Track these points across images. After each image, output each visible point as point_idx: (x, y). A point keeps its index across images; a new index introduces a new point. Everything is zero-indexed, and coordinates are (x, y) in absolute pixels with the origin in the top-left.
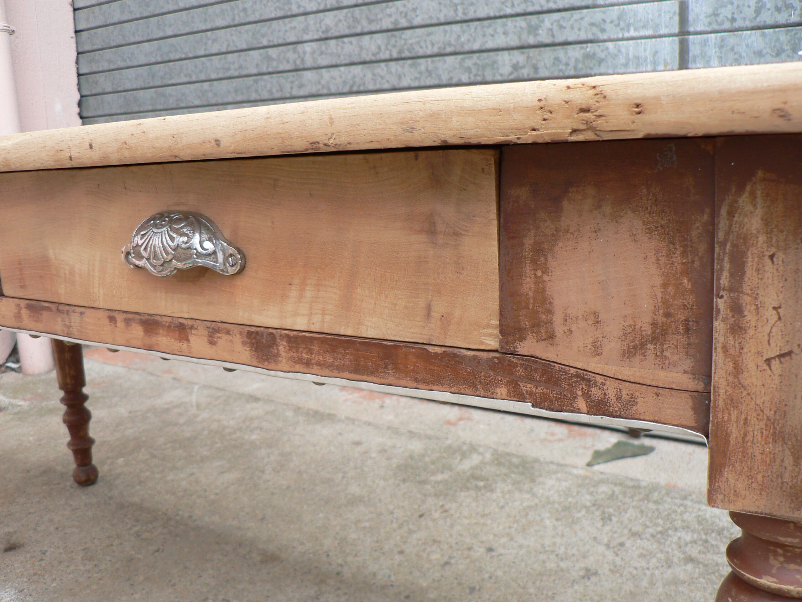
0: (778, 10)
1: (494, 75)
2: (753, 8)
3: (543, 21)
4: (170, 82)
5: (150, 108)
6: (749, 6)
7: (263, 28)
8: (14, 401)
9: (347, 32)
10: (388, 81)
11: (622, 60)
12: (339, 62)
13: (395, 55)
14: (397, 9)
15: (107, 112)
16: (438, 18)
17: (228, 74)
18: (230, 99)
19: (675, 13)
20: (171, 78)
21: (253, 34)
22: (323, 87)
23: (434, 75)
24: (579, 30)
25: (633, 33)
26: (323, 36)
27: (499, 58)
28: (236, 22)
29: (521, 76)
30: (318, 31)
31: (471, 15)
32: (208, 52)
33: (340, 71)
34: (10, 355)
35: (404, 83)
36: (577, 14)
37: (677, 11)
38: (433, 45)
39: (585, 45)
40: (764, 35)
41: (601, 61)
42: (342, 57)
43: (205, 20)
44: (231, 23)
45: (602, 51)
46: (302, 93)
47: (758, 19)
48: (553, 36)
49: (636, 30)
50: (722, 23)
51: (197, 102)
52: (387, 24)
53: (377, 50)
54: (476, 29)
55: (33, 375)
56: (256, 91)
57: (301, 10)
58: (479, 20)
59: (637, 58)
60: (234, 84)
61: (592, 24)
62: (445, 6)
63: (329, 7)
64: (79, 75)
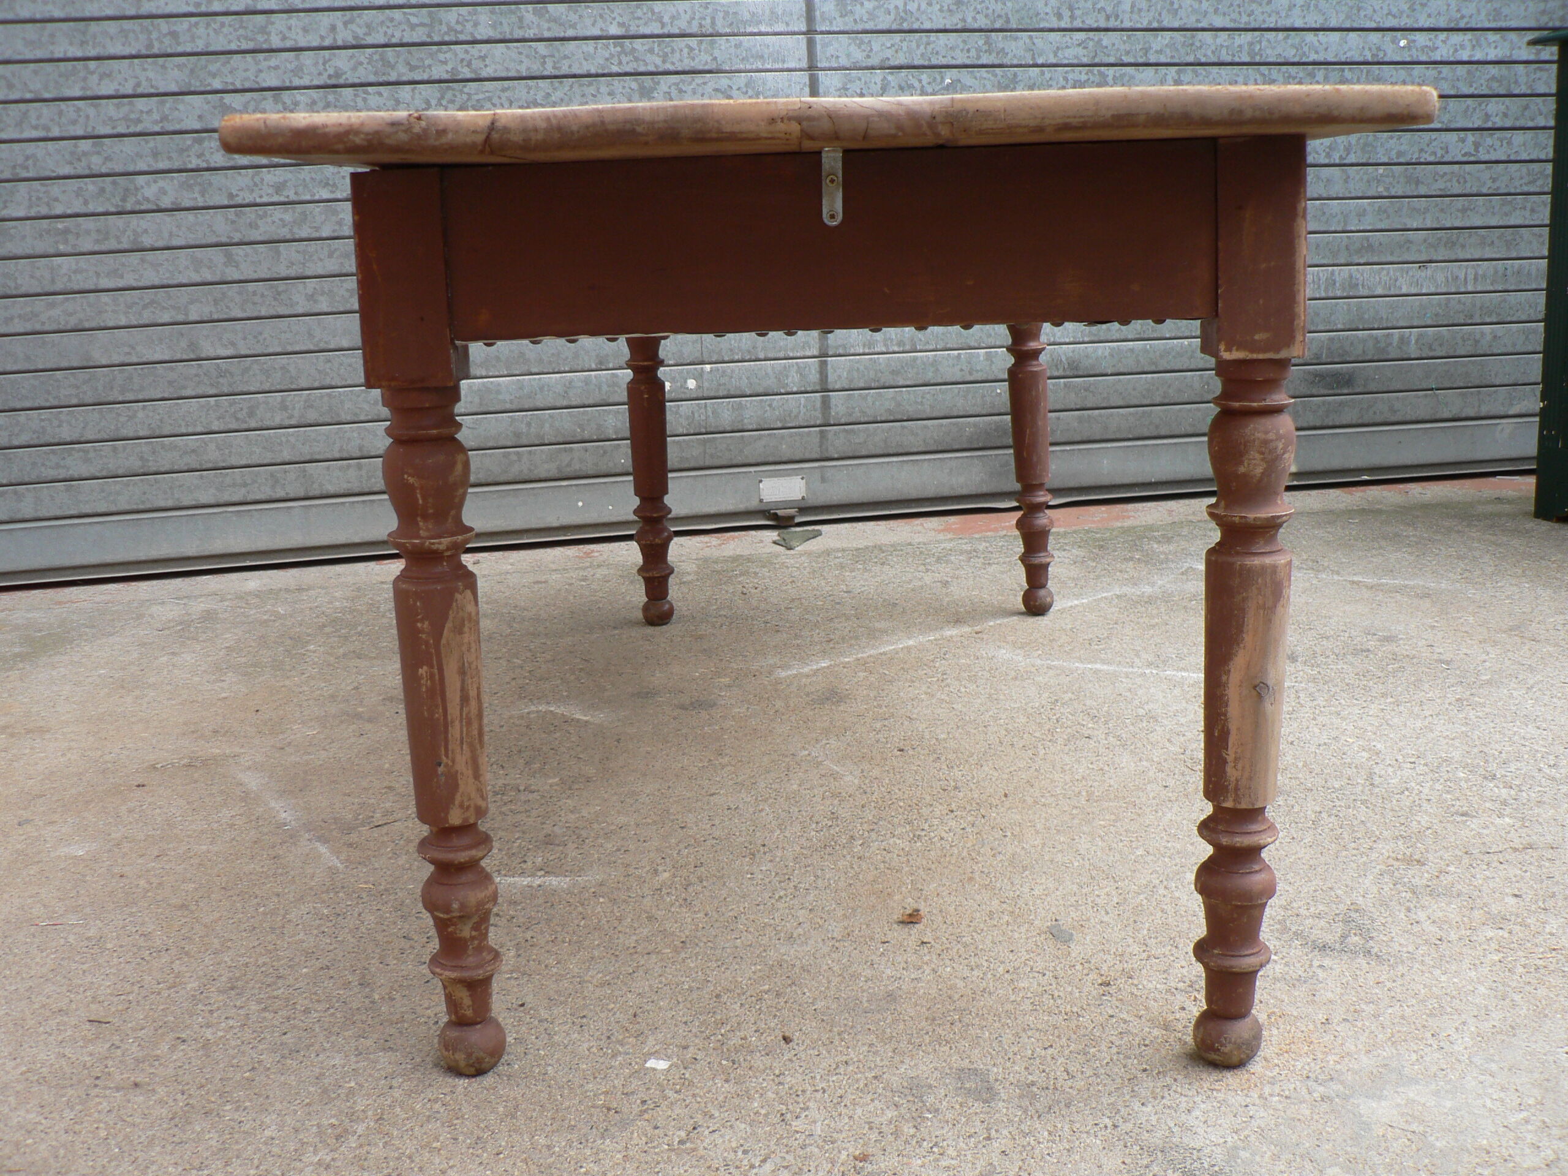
3: (658, 83)
7: (215, 64)
9: (372, 78)
14: (456, 55)
16: (518, 71)
17: (139, 129)
18: (142, 166)
21: (192, 71)
26: (329, 82)
28: (155, 51)
30: (320, 74)
31: (565, 70)
32: (89, 93)
36: (699, 79)
43: (83, 43)
44: (144, 52)
52: (438, 72)
54: (571, 87)
57: (289, 44)
58: (574, 76)
60: (151, 144)
62: (527, 56)
63: (340, 43)
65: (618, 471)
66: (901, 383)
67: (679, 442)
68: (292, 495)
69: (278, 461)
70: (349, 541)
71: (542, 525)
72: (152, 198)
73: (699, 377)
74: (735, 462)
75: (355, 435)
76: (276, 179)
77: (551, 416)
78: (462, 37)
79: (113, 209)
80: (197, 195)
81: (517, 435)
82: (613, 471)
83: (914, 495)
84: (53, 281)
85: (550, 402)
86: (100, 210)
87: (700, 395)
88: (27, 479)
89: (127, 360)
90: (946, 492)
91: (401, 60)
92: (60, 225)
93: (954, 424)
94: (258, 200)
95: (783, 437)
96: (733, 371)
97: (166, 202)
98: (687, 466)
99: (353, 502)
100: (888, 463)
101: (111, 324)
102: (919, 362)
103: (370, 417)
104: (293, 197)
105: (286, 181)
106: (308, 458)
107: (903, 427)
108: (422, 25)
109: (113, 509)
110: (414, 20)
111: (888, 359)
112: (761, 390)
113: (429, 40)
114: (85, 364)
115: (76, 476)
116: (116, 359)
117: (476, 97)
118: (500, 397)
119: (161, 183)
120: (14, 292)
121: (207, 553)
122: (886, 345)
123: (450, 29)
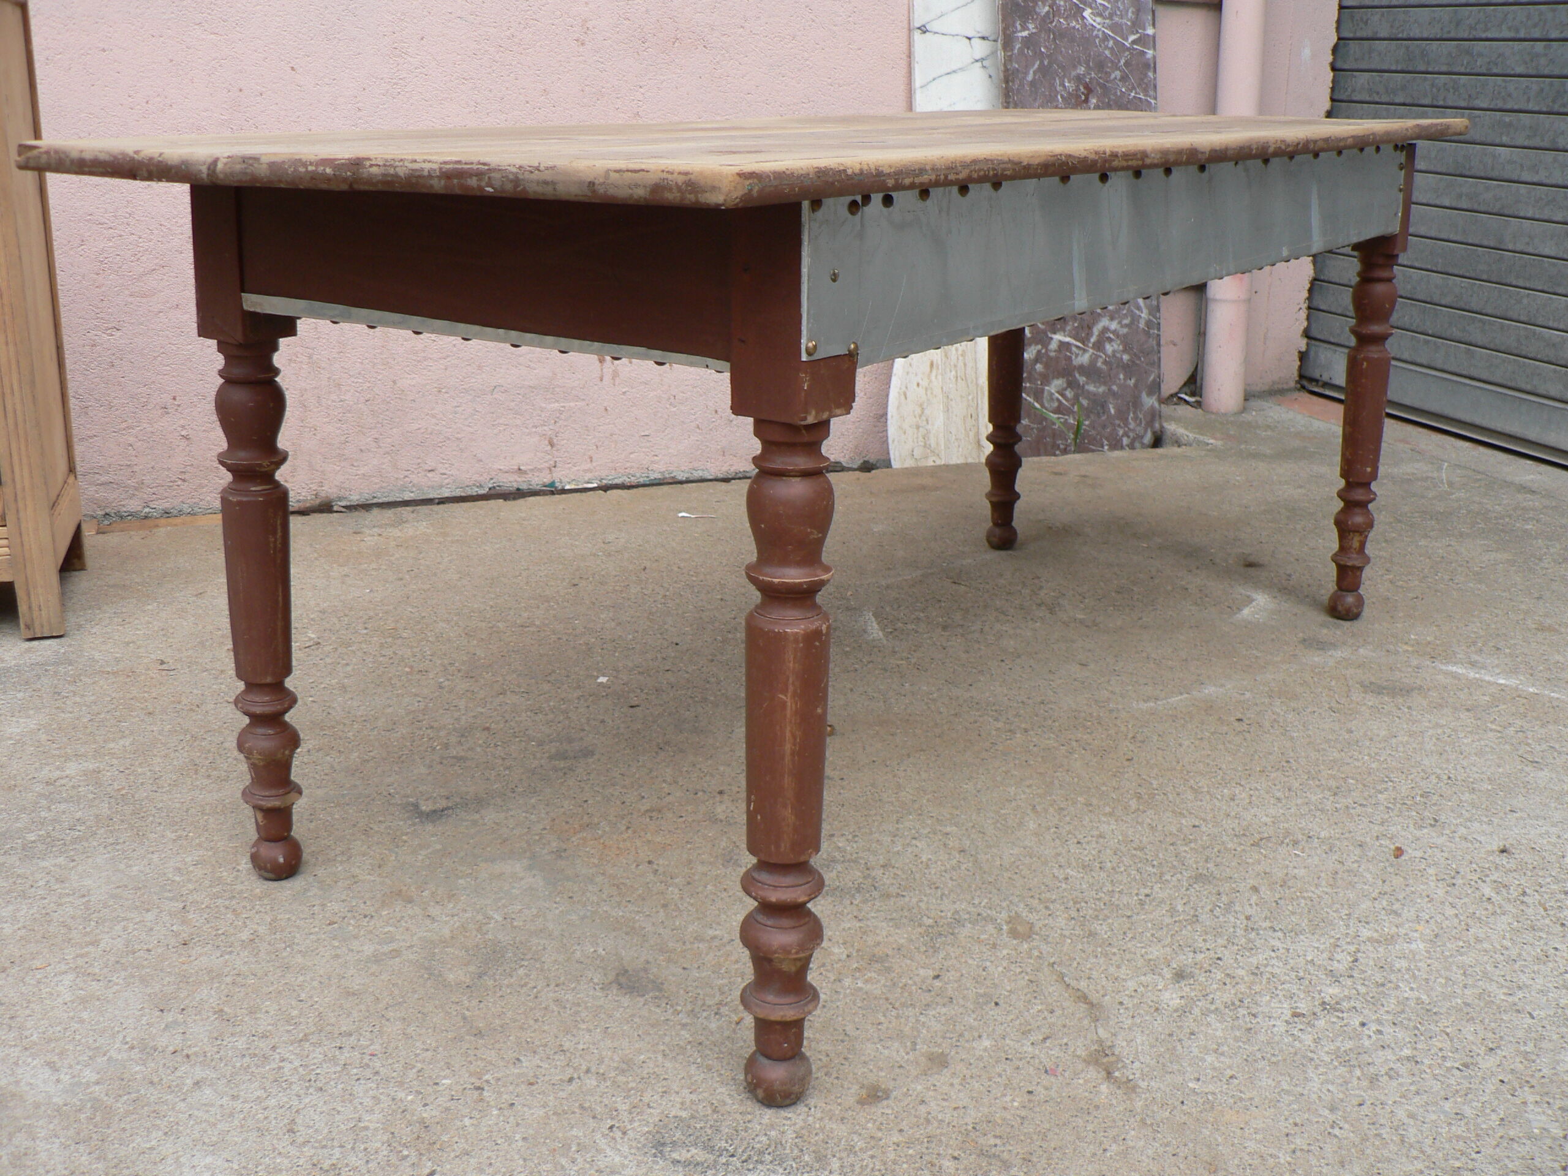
4: (1484, 36)
5: (1444, 68)
8: (1201, 438)
20: (1486, 30)
34: (1185, 384)
51: (1520, 70)
55: (1217, 414)
64: (1340, 7)
79: (1545, 109)
84: (1493, 169)
86: (1537, 108)
88: (1444, 335)
89: (1526, 250)
92: (1508, 118)
101: (1522, 214)
109: (1491, 379)
114: (1498, 246)
115: (1474, 342)
116: (1519, 247)
120: (1467, 173)
121: (1542, 442)
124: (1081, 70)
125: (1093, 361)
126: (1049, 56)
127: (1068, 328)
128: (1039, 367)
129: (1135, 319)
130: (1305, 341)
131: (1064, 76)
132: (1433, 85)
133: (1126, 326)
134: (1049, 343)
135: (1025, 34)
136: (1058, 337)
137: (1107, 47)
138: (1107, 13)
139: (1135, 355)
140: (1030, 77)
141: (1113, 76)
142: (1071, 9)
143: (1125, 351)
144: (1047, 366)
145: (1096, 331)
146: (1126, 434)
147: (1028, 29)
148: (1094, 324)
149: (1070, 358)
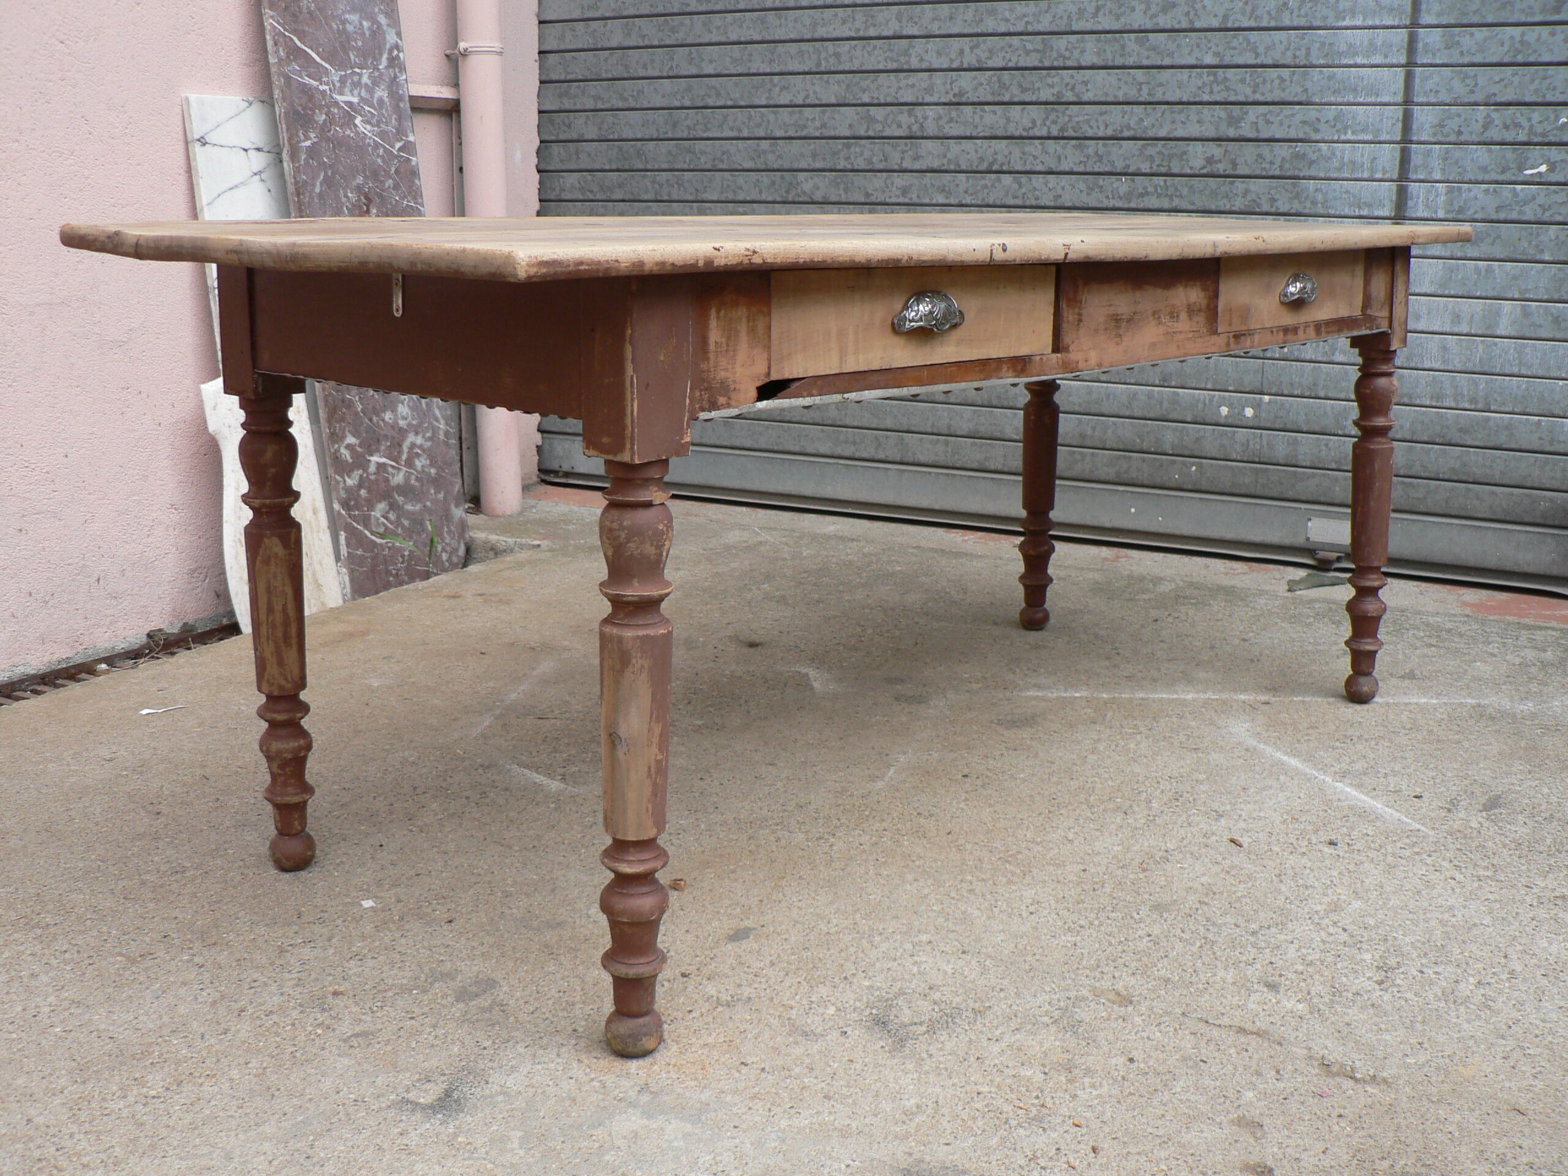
0: (1506, 127)
1: (1183, 168)
2: (1481, 123)
3: (1246, 113)
4: (705, 135)
5: (665, 166)
6: (1477, 121)
7: (867, 81)
8: (524, 541)
9: (990, 98)
10: (1043, 163)
11: (1335, 163)
12: (974, 134)
13: (1055, 133)
14: (1062, 79)
15: (583, 167)
16: (1115, 96)
17: (804, 133)
18: (803, 165)
19: (1398, 120)
20: (707, 130)
21: (848, 86)
22: (950, 161)
23: (1105, 161)
24: (1289, 127)
25: (1350, 136)
26: (954, 100)
27: (1190, 148)
28: (823, 69)
29: (1215, 170)
30: (947, 93)
31: (1159, 97)
32: (771, 102)
33: (975, 144)
35: (1065, 167)
36: (1288, 110)
37: (1401, 118)
38: (1107, 126)
39: (1294, 144)
40: (1490, 151)
41: (1312, 162)
42: (980, 129)
43: (771, 61)
44: (814, 69)
45: (1314, 152)
46: (917, 166)
47: (1485, 135)
48: (1258, 131)
49: (1353, 133)
50: (1447, 136)
51: (747, 165)
52: (1046, 95)
53: (1030, 125)
54: (1163, 113)
56: (847, 159)
57: (924, 65)
58: (1167, 103)
59: (1353, 163)
60: (812, 147)
61: (1304, 122)
62: (1126, 83)
63: (965, 66)
64: (540, 112)
65: (1171, 485)
66: (1468, 443)
67: (1232, 467)
68: (890, 459)
69: (882, 427)
70: (930, 507)
71: (1096, 523)
72: (808, 191)
73: (1257, 406)
74: (1285, 496)
75: (945, 414)
76: (904, 183)
77: (1114, 424)
78: (1069, 63)
79: (779, 199)
80: (842, 192)
81: (1082, 436)
82: (1167, 485)
83: (1472, 561)
85: (1115, 410)
86: (770, 199)
87: (1257, 425)
90: (1509, 566)
91: (1015, 82)
93: (1527, 495)
94: (888, 200)
95: (1336, 479)
96: (1291, 405)
97: (818, 197)
98: (1237, 491)
99: (938, 474)
100: (1448, 524)
102: (1491, 423)
103: (958, 401)
104: (915, 200)
105: (911, 185)
106: (905, 429)
107: (1469, 490)
108: (1038, 51)
109: (756, 446)
110: (1029, 46)
111: (1458, 416)
112: (1317, 428)
113: (1040, 65)
117: (1077, 119)
118: (1071, 399)
119: (816, 180)
121: (818, 495)
122: (1456, 401)
123: (1060, 55)
124: (360, 180)
125: (407, 478)
126: (331, 167)
127: (383, 448)
128: (363, 492)
129: (435, 431)
130: (539, 435)
131: (347, 186)
132: (654, 182)
133: (430, 439)
134: (368, 467)
135: (308, 143)
136: (375, 459)
137: (378, 156)
138: (374, 121)
139: (440, 467)
140: (317, 190)
141: (387, 185)
142: (344, 117)
143: (432, 465)
144: (369, 491)
145: (405, 448)
146: (444, 550)
147: (310, 139)
148: (403, 441)
149: (387, 480)
